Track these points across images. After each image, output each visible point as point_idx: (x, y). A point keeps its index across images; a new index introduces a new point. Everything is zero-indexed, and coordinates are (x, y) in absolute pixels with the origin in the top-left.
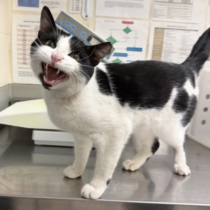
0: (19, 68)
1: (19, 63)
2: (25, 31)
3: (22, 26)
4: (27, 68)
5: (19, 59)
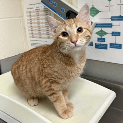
0: (31, 40)
1: (30, 37)
2: (30, 12)
3: (29, 9)
4: (35, 41)
5: (30, 34)
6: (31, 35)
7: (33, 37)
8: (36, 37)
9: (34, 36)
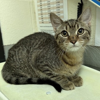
0: (41, 26)
1: (40, 23)
4: (45, 27)
5: (39, 19)
6: (41, 21)
7: (43, 23)
8: (46, 23)
9: (44, 20)
